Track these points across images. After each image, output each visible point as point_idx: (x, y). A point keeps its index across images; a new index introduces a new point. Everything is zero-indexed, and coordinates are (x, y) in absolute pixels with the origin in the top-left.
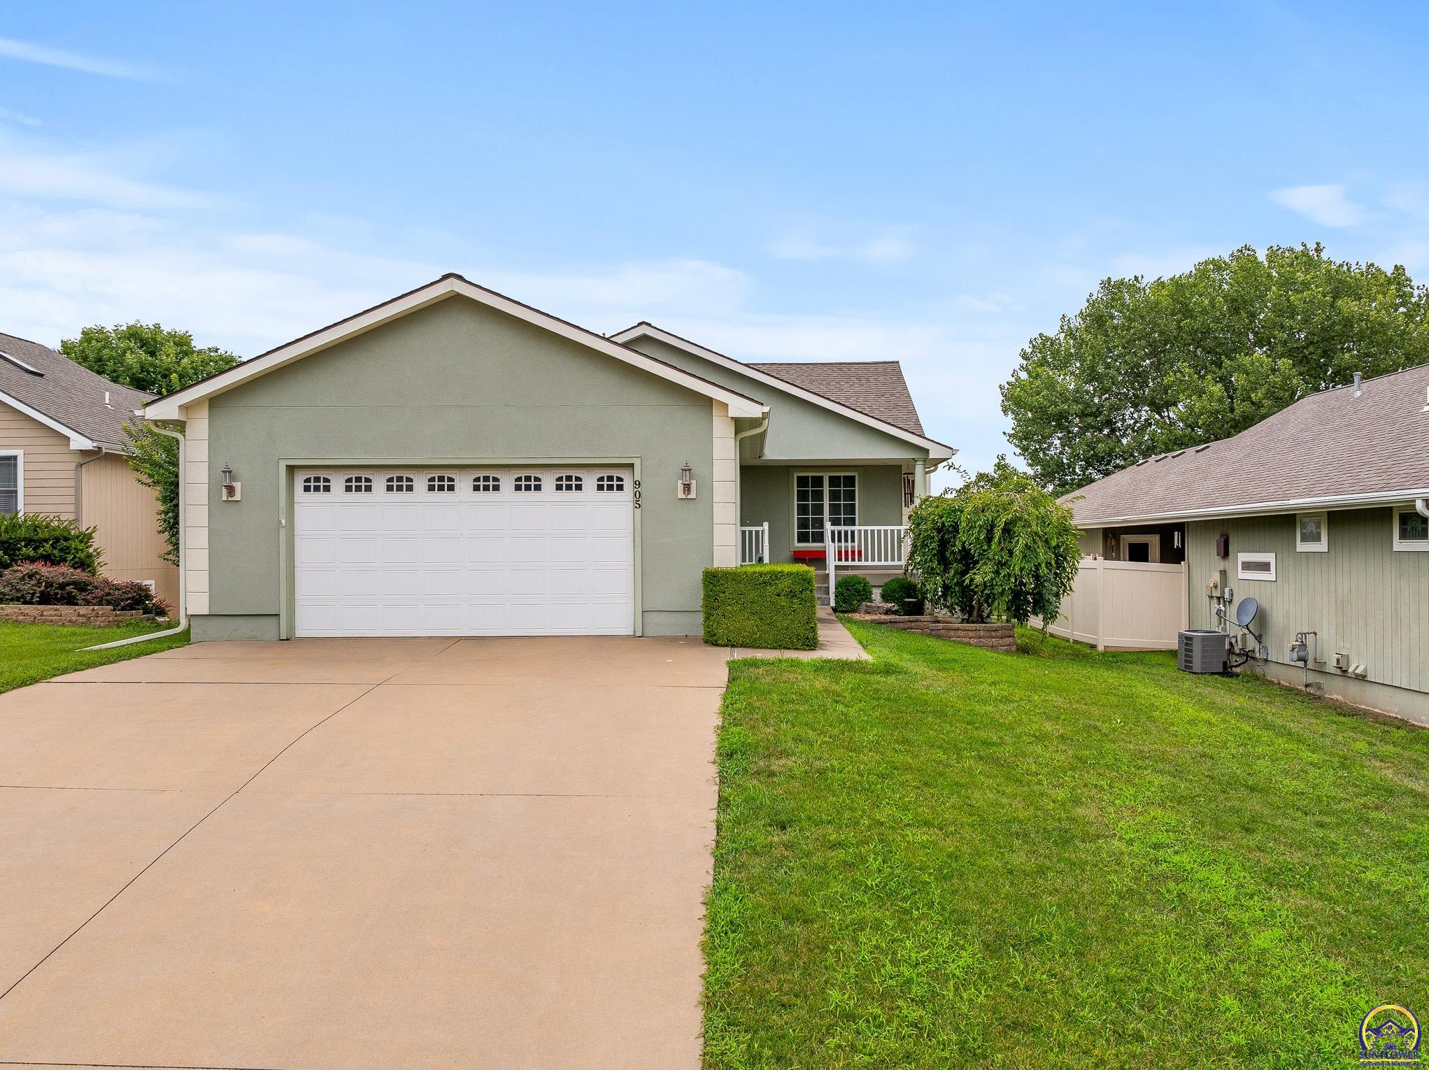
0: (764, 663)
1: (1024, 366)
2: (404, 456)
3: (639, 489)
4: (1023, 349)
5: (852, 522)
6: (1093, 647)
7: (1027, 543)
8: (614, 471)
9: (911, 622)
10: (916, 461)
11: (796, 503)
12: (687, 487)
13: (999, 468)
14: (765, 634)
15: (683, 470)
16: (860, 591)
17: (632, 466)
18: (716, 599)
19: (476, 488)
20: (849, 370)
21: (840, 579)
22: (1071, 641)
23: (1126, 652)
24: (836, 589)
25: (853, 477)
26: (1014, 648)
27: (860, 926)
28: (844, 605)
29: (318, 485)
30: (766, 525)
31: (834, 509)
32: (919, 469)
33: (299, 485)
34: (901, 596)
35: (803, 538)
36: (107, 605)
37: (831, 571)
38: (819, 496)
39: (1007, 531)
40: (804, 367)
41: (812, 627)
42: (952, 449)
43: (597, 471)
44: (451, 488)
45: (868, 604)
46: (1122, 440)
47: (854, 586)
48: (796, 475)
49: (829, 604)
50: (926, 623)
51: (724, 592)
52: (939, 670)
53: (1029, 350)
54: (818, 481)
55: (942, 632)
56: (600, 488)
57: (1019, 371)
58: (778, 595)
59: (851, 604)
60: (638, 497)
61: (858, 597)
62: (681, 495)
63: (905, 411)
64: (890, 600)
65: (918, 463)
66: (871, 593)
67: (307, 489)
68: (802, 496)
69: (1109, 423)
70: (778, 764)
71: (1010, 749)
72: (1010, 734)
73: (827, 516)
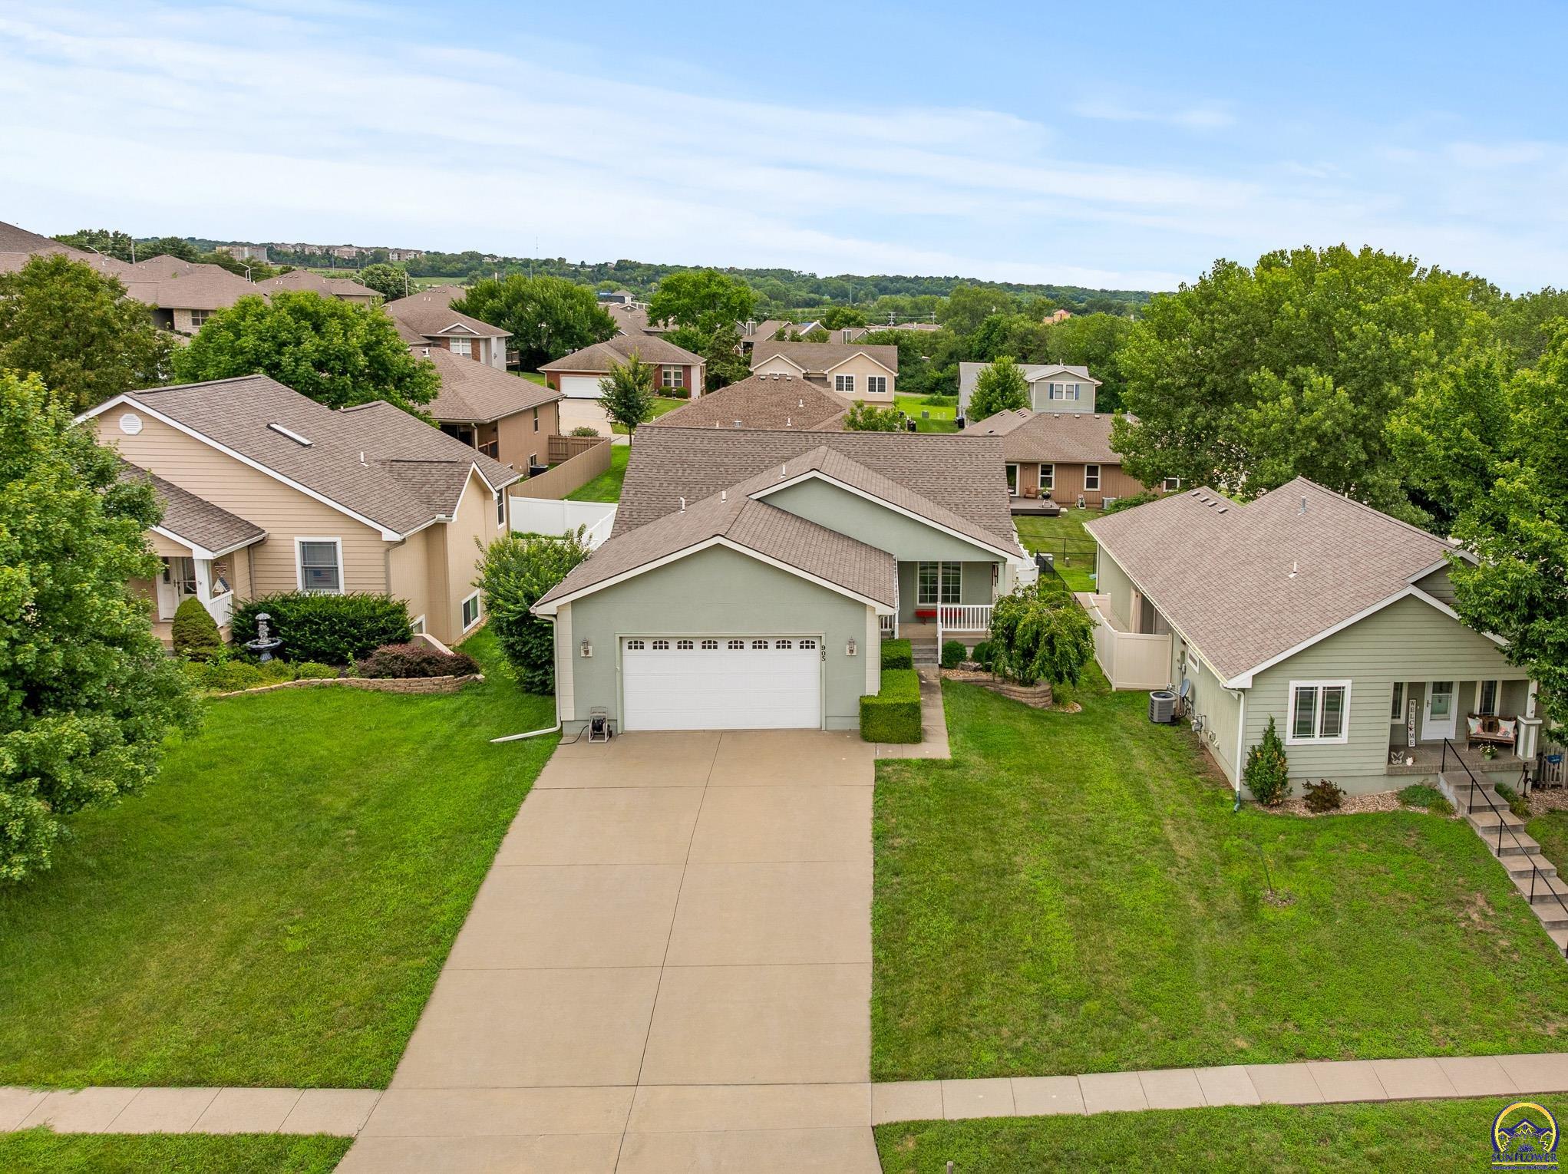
0: (894, 762)
2: (687, 632)
3: (824, 650)
6: (1110, 686)
8: (809, 638)
10: (999, 562)
12: (852, 651)
14: (894, 736)
15: (849, 641)
16: (958, 652)
17: (820, 637)
18: (868, 718)
21: (946, 642)
24: (942, 646)
26: (1050, 702)
27: (920, 915)
28: (948, 664)
29: (637, 646)
31: (945, 593)
33: (626, 645)
34: (985, 657)
35: (923, 600)
37: (939, 637)
41: (919, 733)
43: (800, 640)
44: (715, 648)
45: (963, 663)
47: (954, 648)
49: (938, 662)
50: (997, 684)
51: (872, 715)
54: (936, 573)
56: (802, 648)
59: (952, 662)
60: (823, 654)
61: (956, 657)
62: (848, 654)
63: (1000, 496)
64: (977, 660)
65: (1001, 563)
66: (966, 654)
67: (630, 648)
70: (897, 842)
71: (999, 822)
72: (1002, 811)
73: (940, 594)
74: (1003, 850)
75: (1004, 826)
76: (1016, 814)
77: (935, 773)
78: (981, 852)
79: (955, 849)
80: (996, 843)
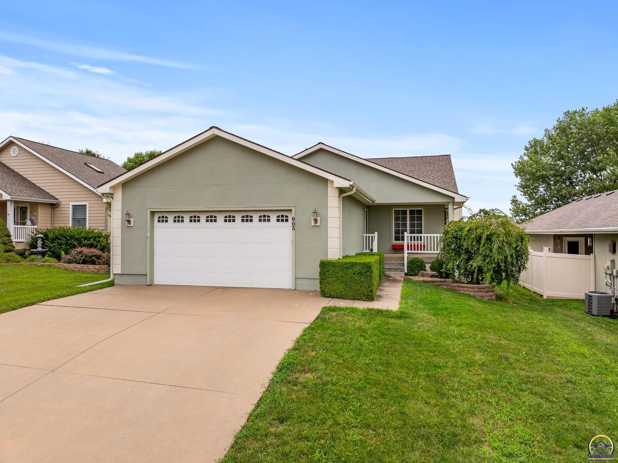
0: (341, 309)
1: (526, 153)
2: (196, 207)
3: (294, 221)
4: (525, 146)
5: (420, 232)
6: (542, 296)
7: (499, 246)
8: (284, 213)
9: (442, 282)
10: (449, 203)
11: (394, 222)
12: (316, 221)
13: (513, 202)
14: (348, 292)
15: (313, 212)
16: (419, 266)
17: (291, 210)
18: (325, 275)
19: (226, 221)
20: (426, 159)
21: (410, 259)
22: (532, 291)
23: (559, 299)
24: (407, 264)
25: (421, 211)
26: (494, 297)
28: (411, 272)
29: (163, 220)
30: (376, 233)
31: (412, 225)
32: (450, 207)
33: (156, 219)
34: (439, 268)
35: (397, 239)
36: (106, 265)
37: (406, 255)
38: (405, 219)
39: (489, 239)
40: (405, 159)
41: (371, 290)
42: (466, 197)
43: (276, 213)
44: (215, 221)
45: (423, 272)
46: (576, 187)
47: (416, 263)
48: (393, 210)
49: (404, 271)
50: (449, 283)
51: (328, 272)
52: (434, 315)
53: (529, 146)
54: (405, 212)
55: (457, 288)
56: (278, 220)
57: (523, 156)
58: (354, 274)
59: (414, 272)
60: (293, 225)
61: (418, 269)
62: (313, 224)
63: (450, 178)
64: (434, 270)
65: (450, 204)
66: (425, 267)
67: (159, 221)
68: (397, 219)
69: (569, 179)
70: (303, 377)
71: (448, 371)
72: (453, 360)
73: (408, 228)
74: (452, 406)
75: (454, 376)
76: (470, 364)
77: (378, 320)
78: (421, 405)
79: (383, 396)
80: (443, 395)
